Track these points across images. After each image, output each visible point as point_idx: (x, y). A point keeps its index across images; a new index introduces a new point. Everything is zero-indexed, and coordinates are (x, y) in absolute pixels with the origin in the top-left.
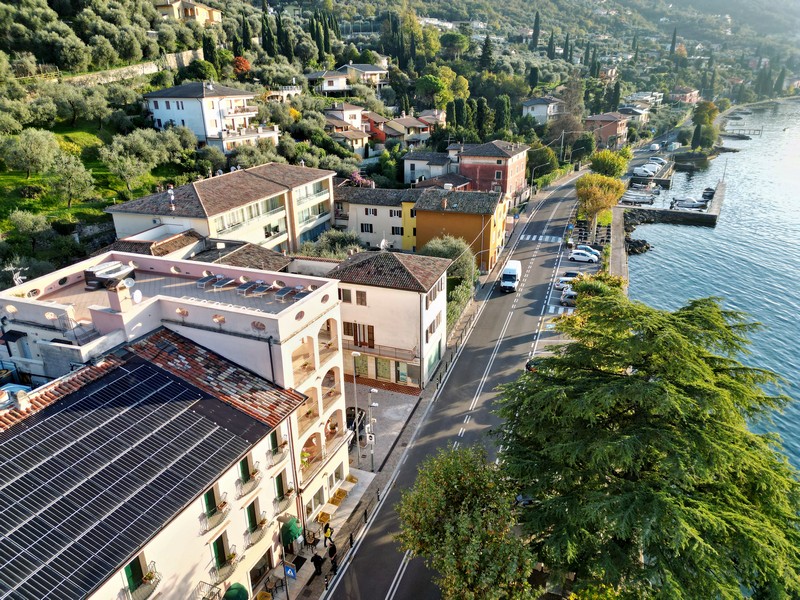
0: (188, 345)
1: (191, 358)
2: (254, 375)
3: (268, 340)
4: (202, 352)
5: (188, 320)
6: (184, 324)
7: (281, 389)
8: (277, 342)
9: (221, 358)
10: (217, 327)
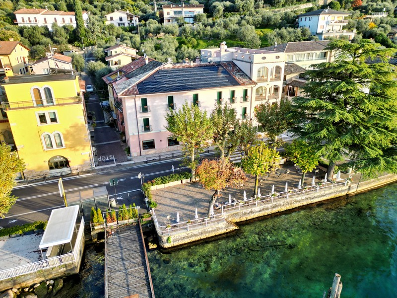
0: (235, 65)
1: (233, 68)
2: (247, 75)
3: (251, 63)
4: (237, 68)
5: (237, 59)
6: (236, 60)
7: (251, 80)
8: (253, 63)
9: (241, 70)
10: (242, 60)
